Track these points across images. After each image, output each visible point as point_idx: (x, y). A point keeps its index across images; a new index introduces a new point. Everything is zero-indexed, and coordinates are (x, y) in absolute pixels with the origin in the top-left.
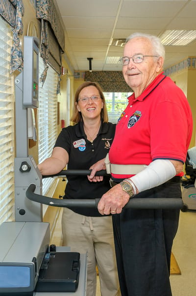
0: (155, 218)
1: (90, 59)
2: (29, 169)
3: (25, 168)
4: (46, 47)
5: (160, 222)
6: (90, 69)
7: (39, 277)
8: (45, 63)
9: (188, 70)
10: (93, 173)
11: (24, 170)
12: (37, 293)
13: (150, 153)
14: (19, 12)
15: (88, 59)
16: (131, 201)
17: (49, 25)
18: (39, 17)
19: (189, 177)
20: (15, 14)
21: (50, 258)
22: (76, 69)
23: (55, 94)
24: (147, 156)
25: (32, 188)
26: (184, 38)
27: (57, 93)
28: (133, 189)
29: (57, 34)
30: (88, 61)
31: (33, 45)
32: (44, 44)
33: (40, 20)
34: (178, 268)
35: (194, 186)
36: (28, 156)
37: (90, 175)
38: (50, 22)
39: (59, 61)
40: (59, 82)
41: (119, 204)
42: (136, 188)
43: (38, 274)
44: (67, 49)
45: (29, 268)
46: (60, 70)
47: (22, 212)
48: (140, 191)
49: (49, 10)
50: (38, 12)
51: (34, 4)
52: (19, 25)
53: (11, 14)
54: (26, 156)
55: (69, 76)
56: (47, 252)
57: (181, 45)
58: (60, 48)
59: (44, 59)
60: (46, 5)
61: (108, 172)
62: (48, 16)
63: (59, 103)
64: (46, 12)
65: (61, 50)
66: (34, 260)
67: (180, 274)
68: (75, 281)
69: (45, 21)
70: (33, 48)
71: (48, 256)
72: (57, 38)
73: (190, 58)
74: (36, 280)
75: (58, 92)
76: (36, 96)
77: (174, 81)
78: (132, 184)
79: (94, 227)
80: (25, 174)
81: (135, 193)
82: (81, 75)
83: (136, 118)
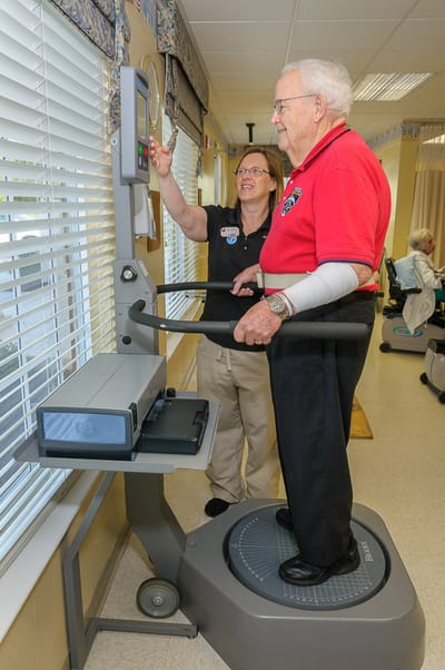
0: (323, 352)
1: (250, 126)
2: (135, 277)
3: (128, 275)
4: (173, 99)
5: (331, 360)
6: (251, 140)
7: (142, 432)
8: (173, 124)
9: (403, 140)
10: (238, 286)
11: (126, 277)
12: (140, 455)
13: (315, 254)
14: (119, 35)
15: (248, 125)
16: (284, 327)
17: (179, 64)
18: (161, 50)
19: (394, 302)
20: (113, 36)
21: (164, 407)
22: (231, 142)
23: (192, 176)
24: (311, 258)
25: (140, 305)
26: (396, 86)
27: (197, 176)
28: (286, 308)
29: (193, 81)
30: (248, 129)
31: (136, 81)
32: (170, 94)
33: (164, 54)
34: (370, 430)
35: (402, 316)
36: (134, 258)
37: (232, 289)
38: (180, 59)
39: (198, 124)
40: (200, 159)
41: (266, 334)
42: (292, 306)
43: (139, 427)
44: (212, 106)
45: (123, 418)
46: (201, 140)
47: (127, 341)
48: (298, 310)
49: (177, 38)
50: (160, 43)
51: (153, 29)
52: (121, 56)
53: (105, 35)
54: (131, 257)
55: (219, 151)
56: (160, 396)
57: (390, 99)
58: (201, 105)
59: (171, 119)
60: (173, 30)
61: (260, 286)
62: (176, 49)
63: (200, 191)
64: (172, 42)
65: (202, 107)
66: (133, 406)
67: (371, 438)
68: (195, 440)
69: (172, 57)
70: (136, 86)
71: (160, 403)
72: (194, 85)
73: (405, 122)
74: (136, 435)
75: (198, 173)
76: (145, 165)
77: (378, 158)
78: (286, 301)
79: (232, 365)
80: (128, 284)
81: (291, 314)
82: (237, 152)
83: (293, 199)
